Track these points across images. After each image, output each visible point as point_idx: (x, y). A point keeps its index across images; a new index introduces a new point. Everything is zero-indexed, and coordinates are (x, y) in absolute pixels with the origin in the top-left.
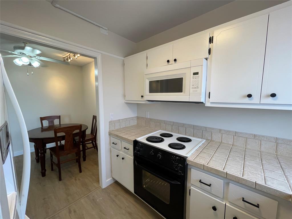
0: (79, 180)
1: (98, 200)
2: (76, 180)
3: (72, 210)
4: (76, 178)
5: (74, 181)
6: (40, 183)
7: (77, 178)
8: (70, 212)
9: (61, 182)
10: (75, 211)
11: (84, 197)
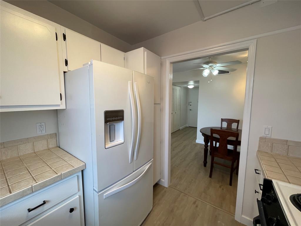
0: (223, 189)
1: (219, 222)
2: (220, 187)
3: (197, 203)
4: (222, 185)
5: (218, 186)
6: (199, 169)
7: (222, 187)
8: (194, 203)
9: (209, 179)
10: (197, 206)
11: (213, 206)
